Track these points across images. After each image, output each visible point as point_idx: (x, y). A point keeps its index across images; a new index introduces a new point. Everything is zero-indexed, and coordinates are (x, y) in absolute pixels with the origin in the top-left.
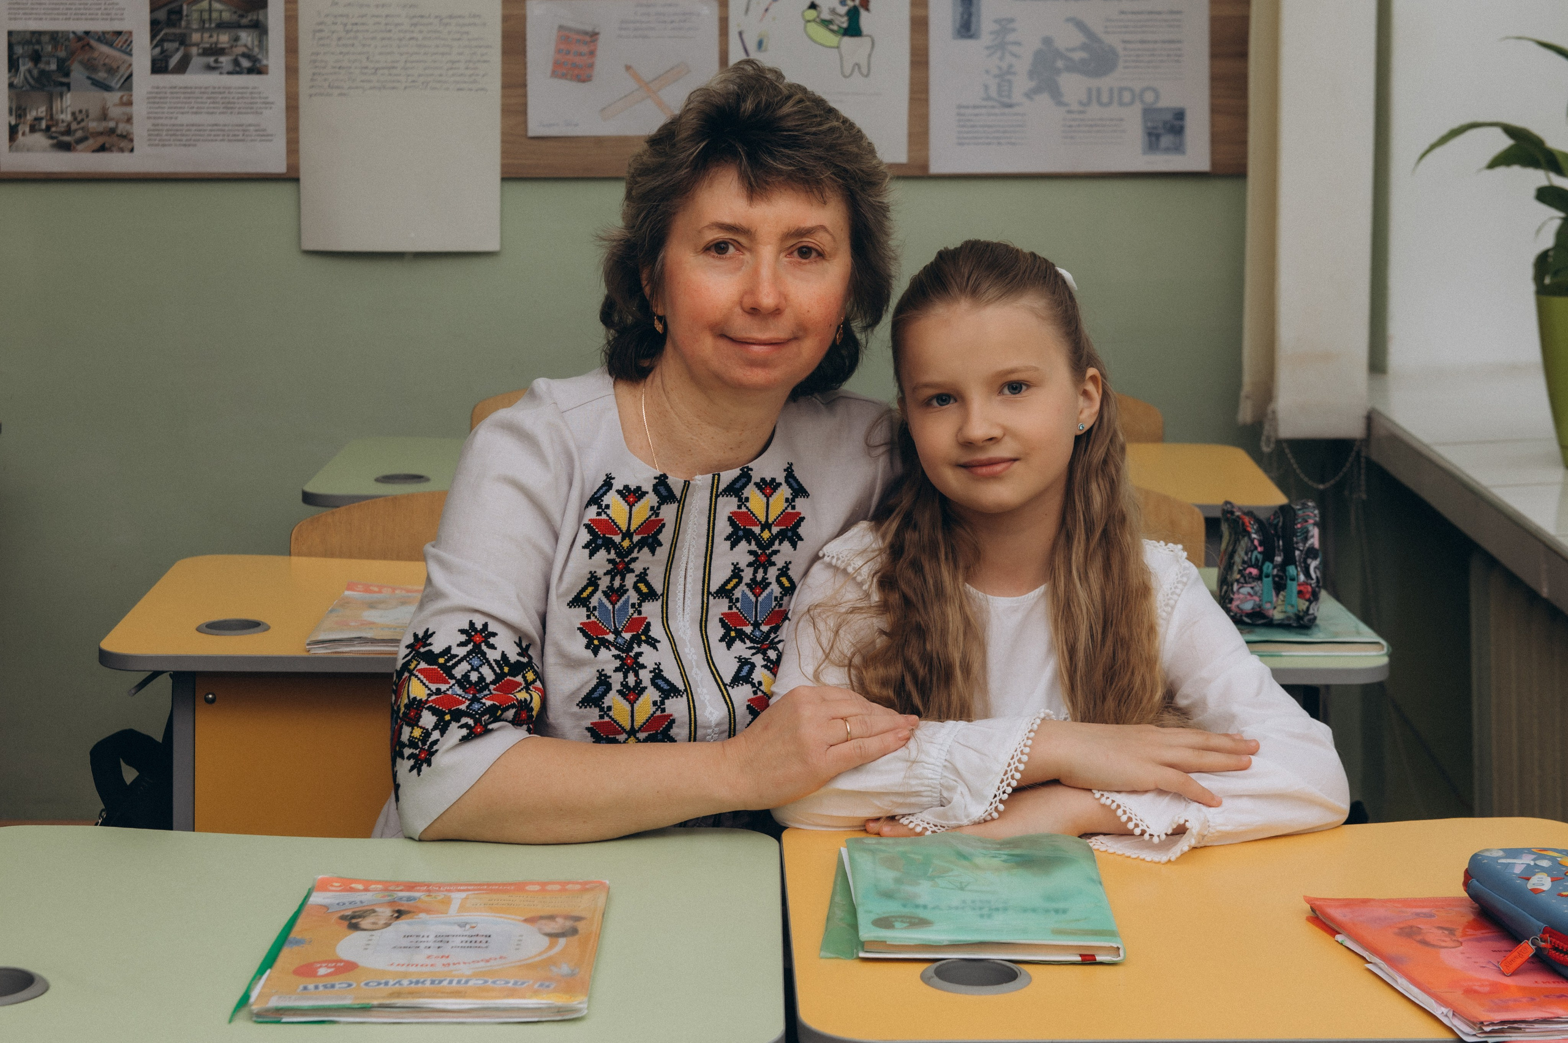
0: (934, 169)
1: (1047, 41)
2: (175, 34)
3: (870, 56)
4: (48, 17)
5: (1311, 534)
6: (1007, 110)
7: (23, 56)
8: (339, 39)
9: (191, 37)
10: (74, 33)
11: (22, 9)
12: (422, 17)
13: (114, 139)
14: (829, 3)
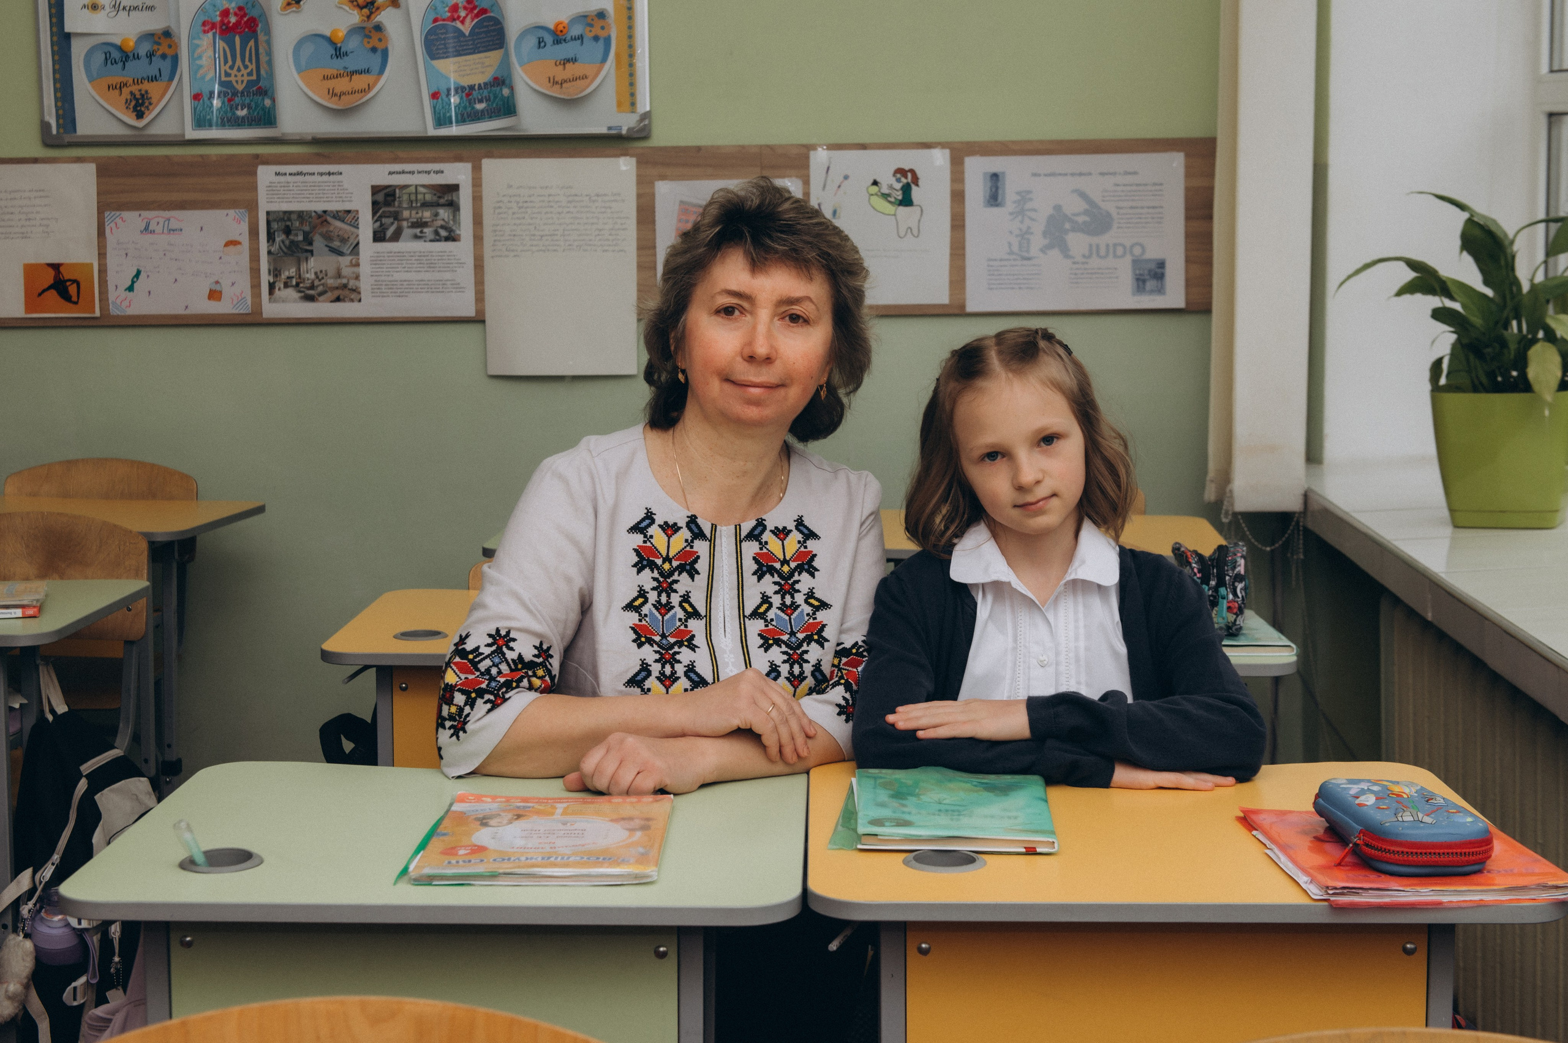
0: (970, 309)
1: (1058, 208)
2: (390, 212)
3: (919, 221)
4: (297, 200)
5: (1238, 564)
6: (1025, 262)
7: (277, 230)
8: (514, 213)
9: (402, 213)
10: (315, 212)
11: (277, 194)
12: (576, 195)
13: (346, 292)
14: (888, 180)
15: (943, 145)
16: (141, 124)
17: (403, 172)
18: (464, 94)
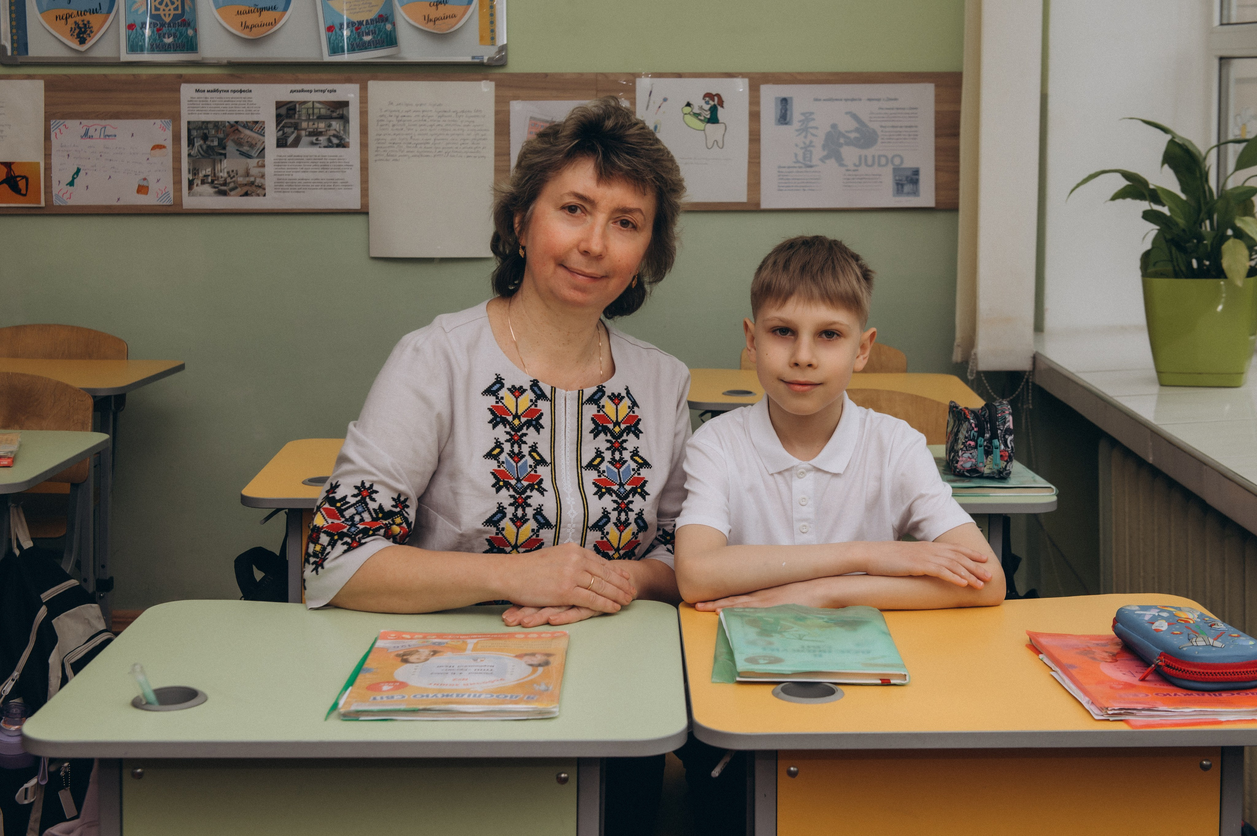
0: (763, 206)
1: (834, 126)
2: (291, 123)
3: (724, 135)
4: (213, 112)
6: (808, 169)
7: (197, 137)
8: (394, 126)
9: (301, 123)
10: (228, 122)
11: (197, 107)
12: (445, 112)
13: (253, 188)
14: (698, 102)
15: (743, 75)
16: (83, 48)
17: (303, 91)
18: (354, 29)
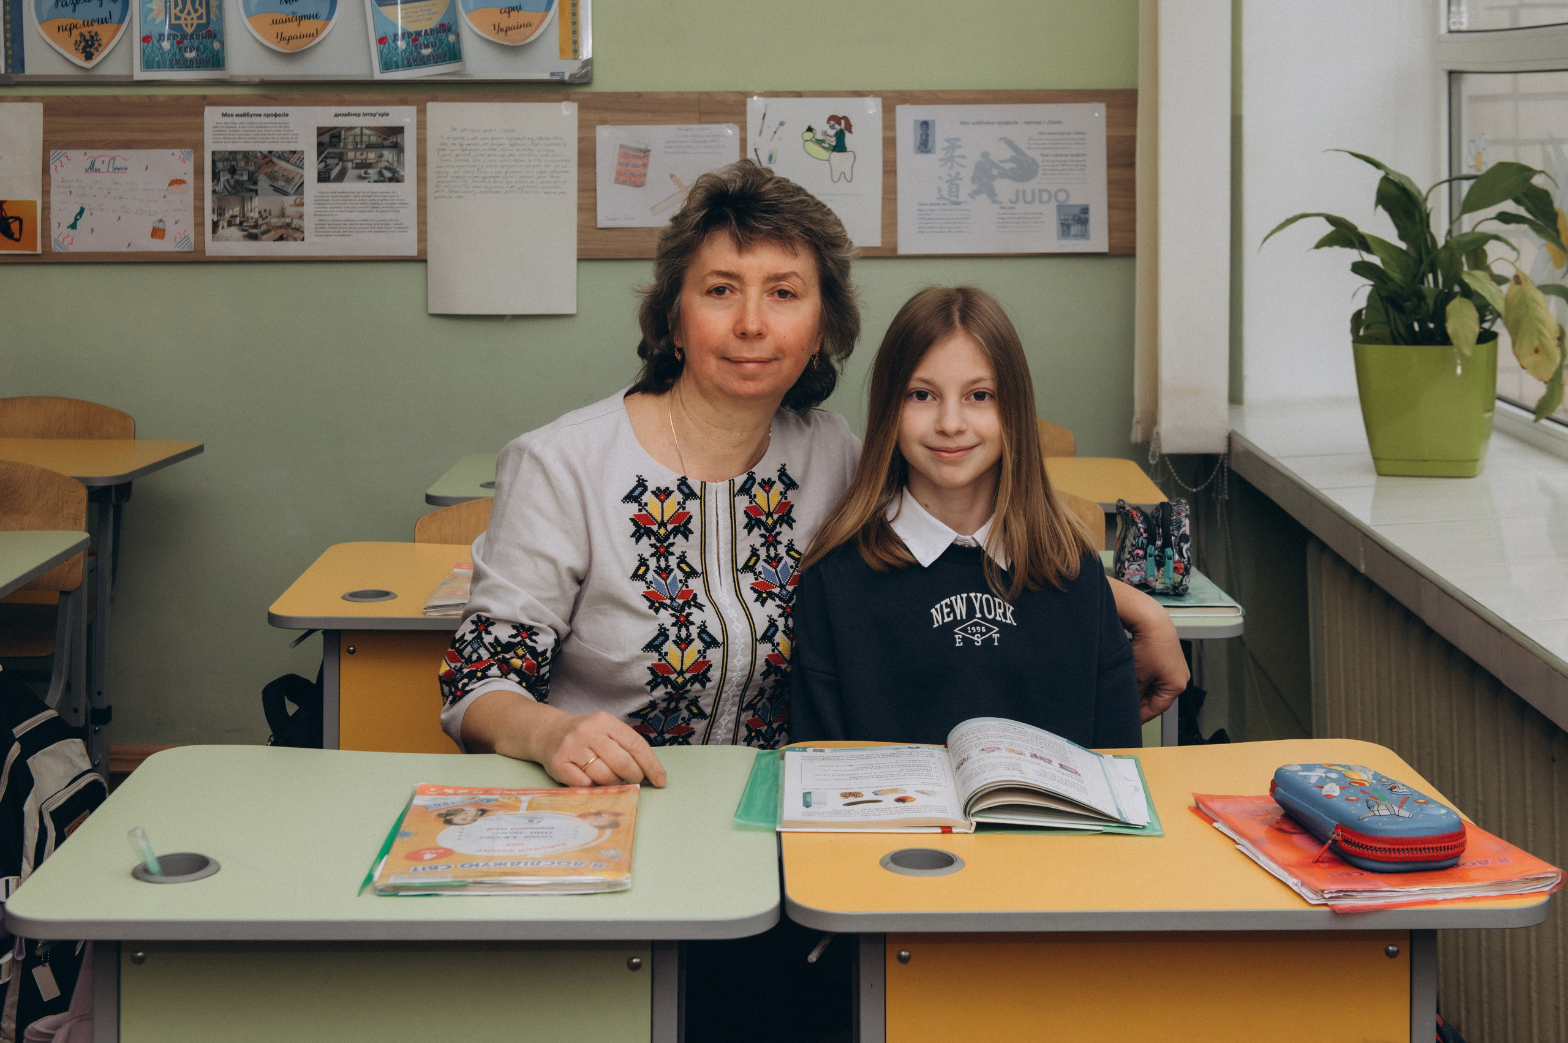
0: (901, 251)
1: (985, 155)
2: (336, 153)
4: (242, 140)
5: (1183, 524)
6: (954, 207)
7: (223, 170)
8: (457, 156)
9: (347, 154)
10: (260, 152)
11: (223, 135)
12: (519, 139)
13: (289, 231)
14: (822, 127)
15: (875, 94)
16: (89, 65)
17: (349, 114)
18: (410, 40)
